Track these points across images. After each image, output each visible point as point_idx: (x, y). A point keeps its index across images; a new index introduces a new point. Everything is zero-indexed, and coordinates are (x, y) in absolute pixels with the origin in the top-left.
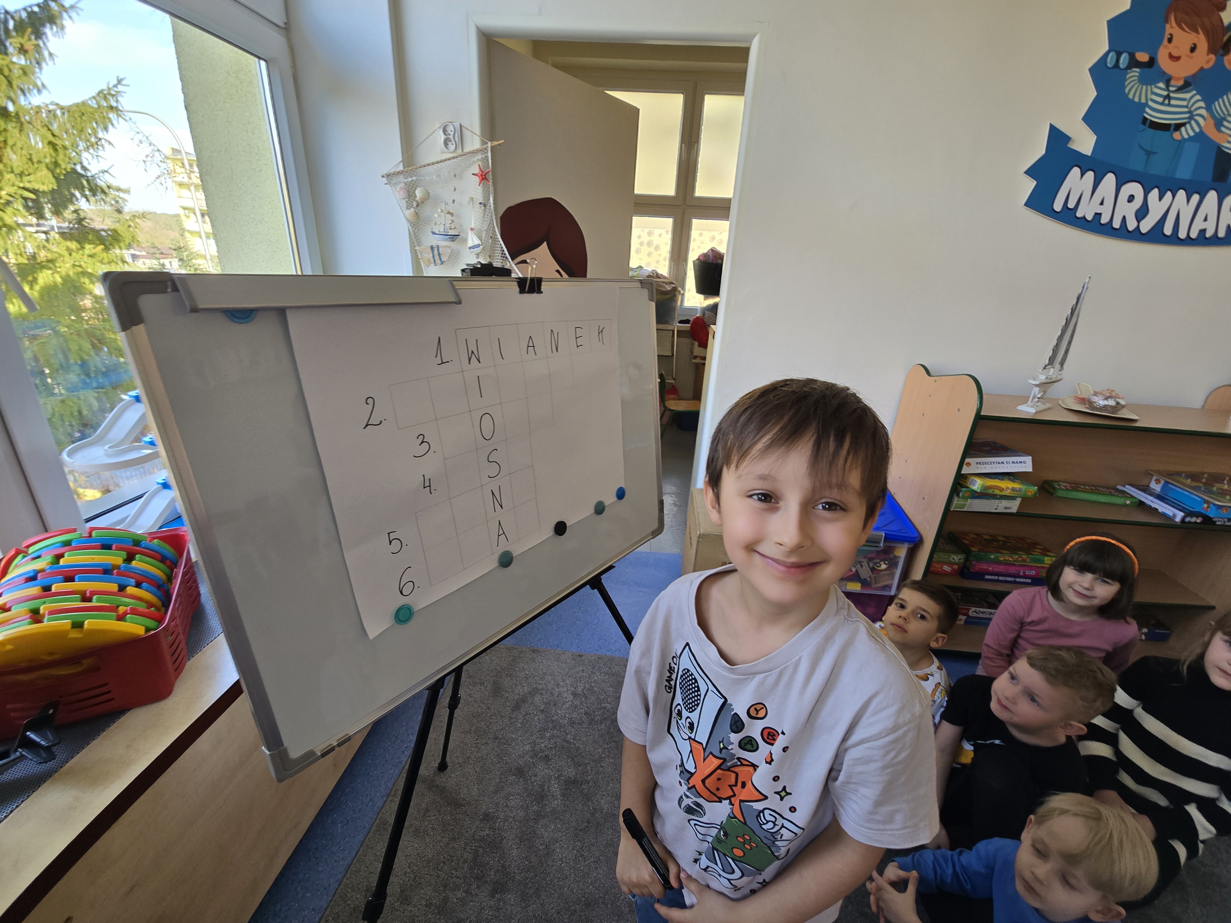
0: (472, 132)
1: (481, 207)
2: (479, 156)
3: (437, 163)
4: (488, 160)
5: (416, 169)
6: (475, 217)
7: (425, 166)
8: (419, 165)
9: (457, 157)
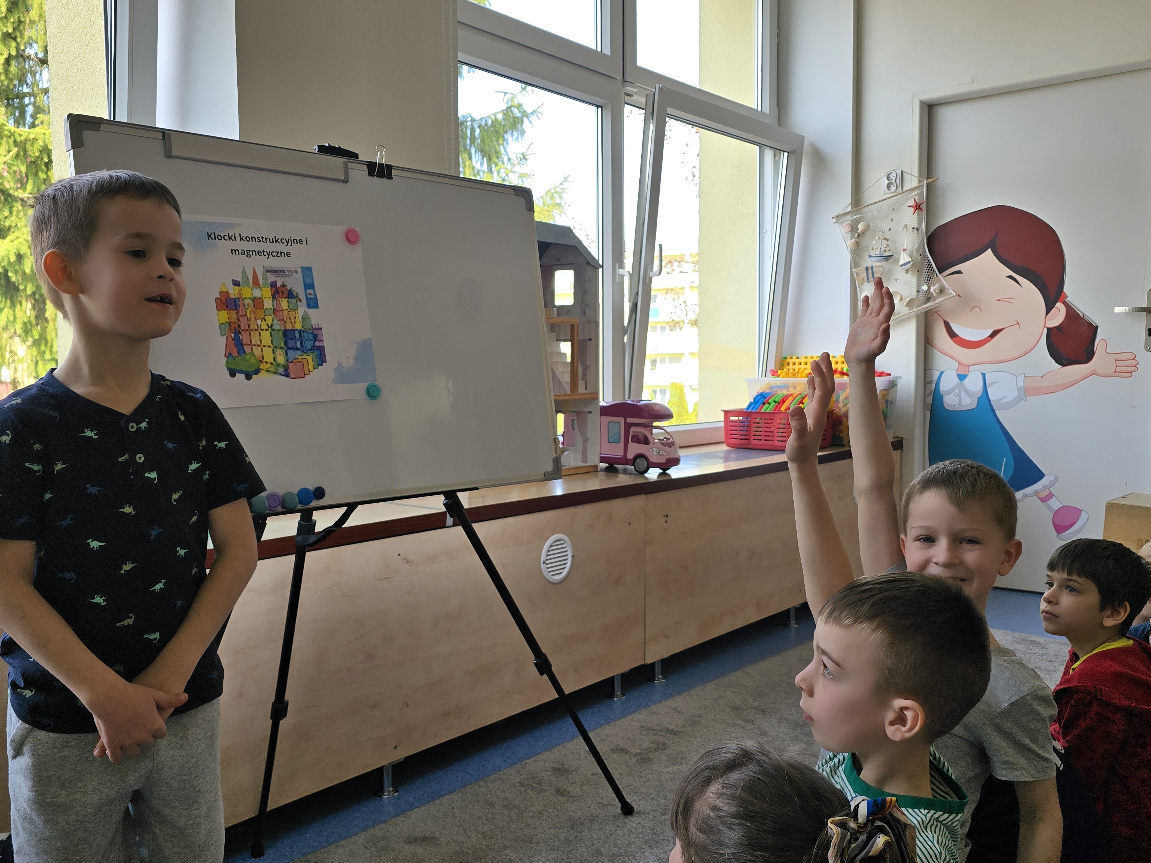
0: (911, 175)
1: (913, 231)
2: (916, 192)
3: (879, 202)
4: (923, 194)
5: (861, 209)
6: (907, 240)
7: (868, 206)
8: (863, 206)
9: (896, 195)
